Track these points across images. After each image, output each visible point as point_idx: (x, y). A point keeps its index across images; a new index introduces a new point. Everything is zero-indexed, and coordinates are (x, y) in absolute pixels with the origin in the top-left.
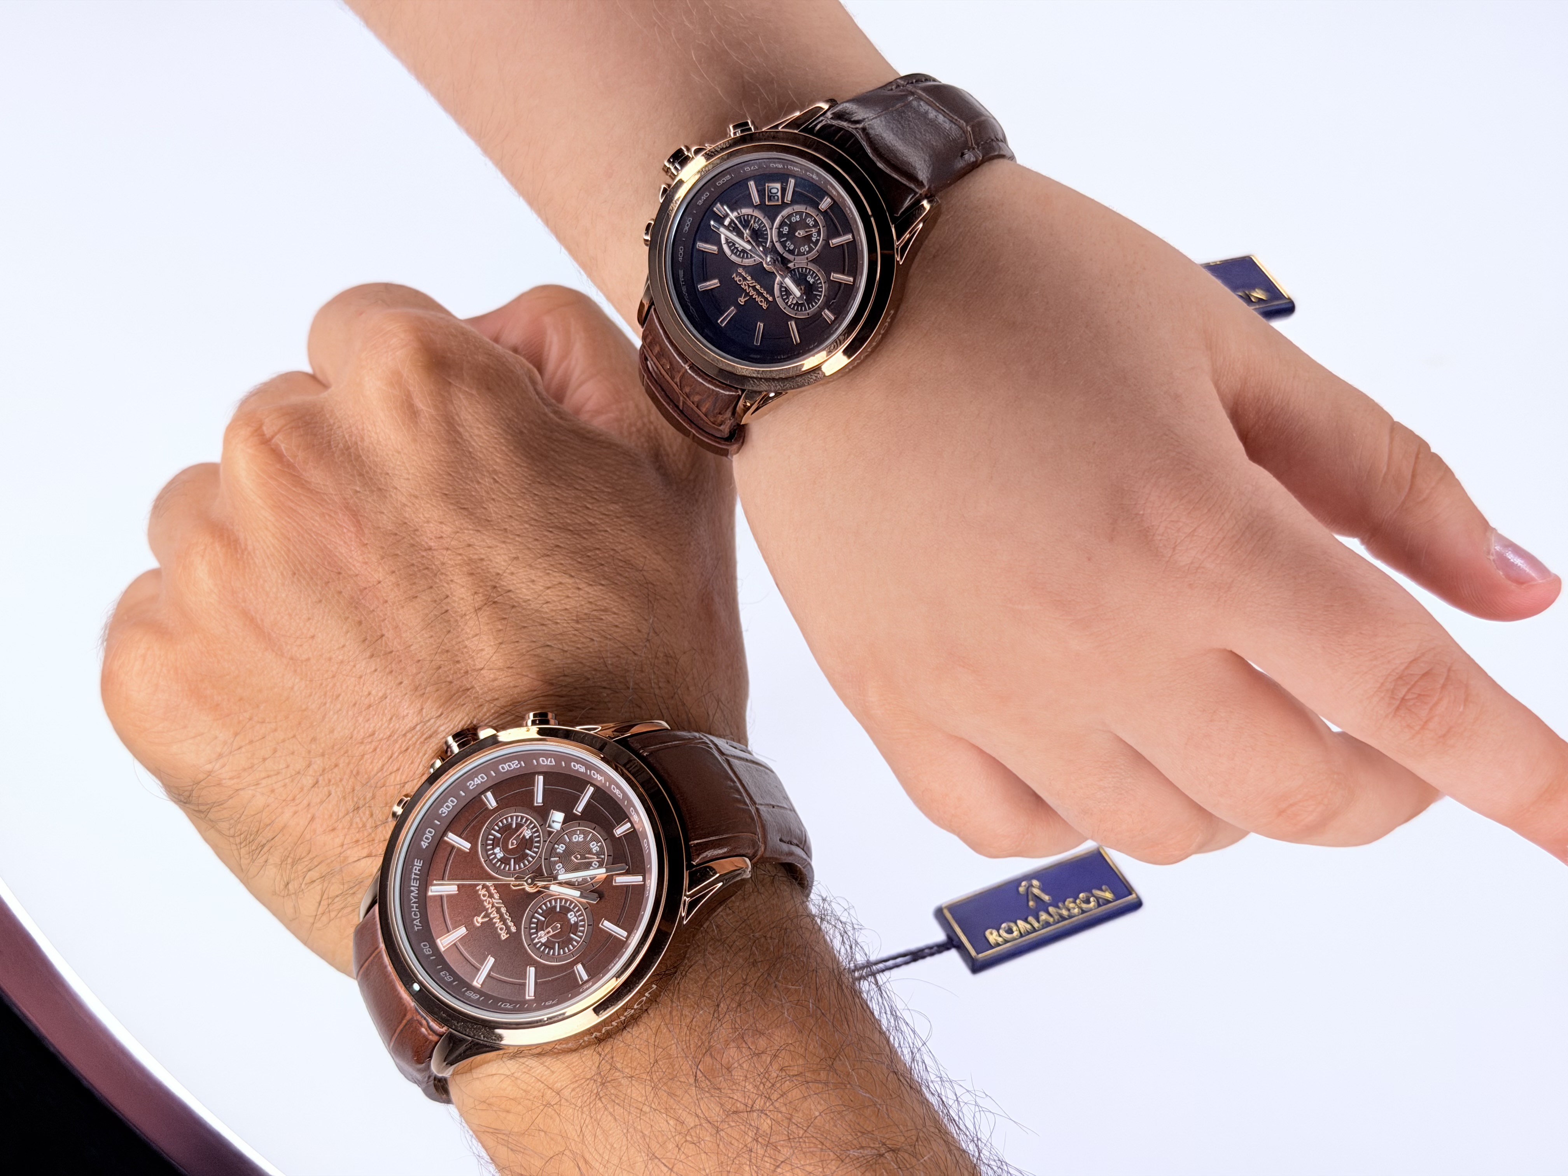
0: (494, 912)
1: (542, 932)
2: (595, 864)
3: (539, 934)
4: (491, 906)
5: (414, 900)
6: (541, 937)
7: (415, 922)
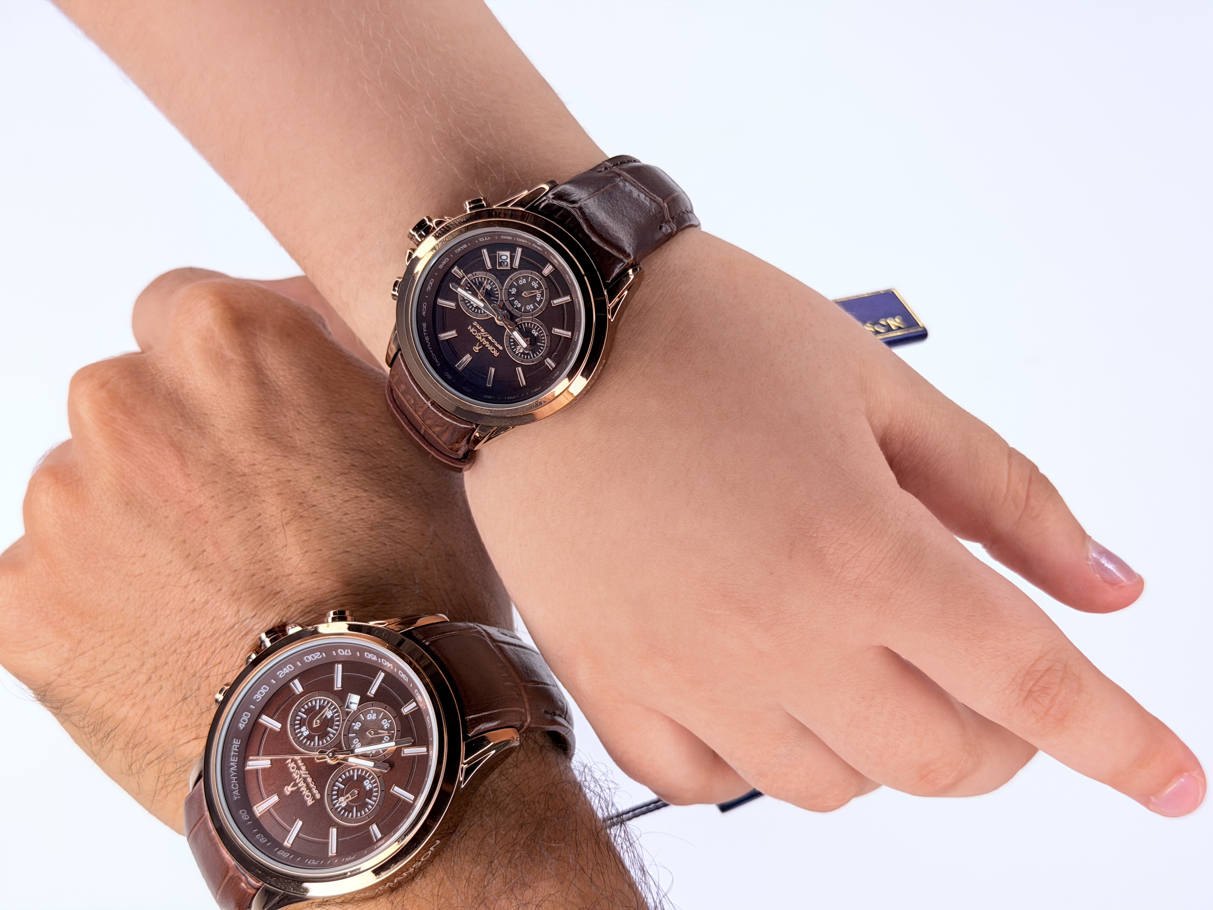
0: (302, 782)
1: (342, 798)
2: (387, 739)
3: (340, 799)
4: (298, 776)
5: (234, 774)
6: (341, 803)
7: (234, 793)
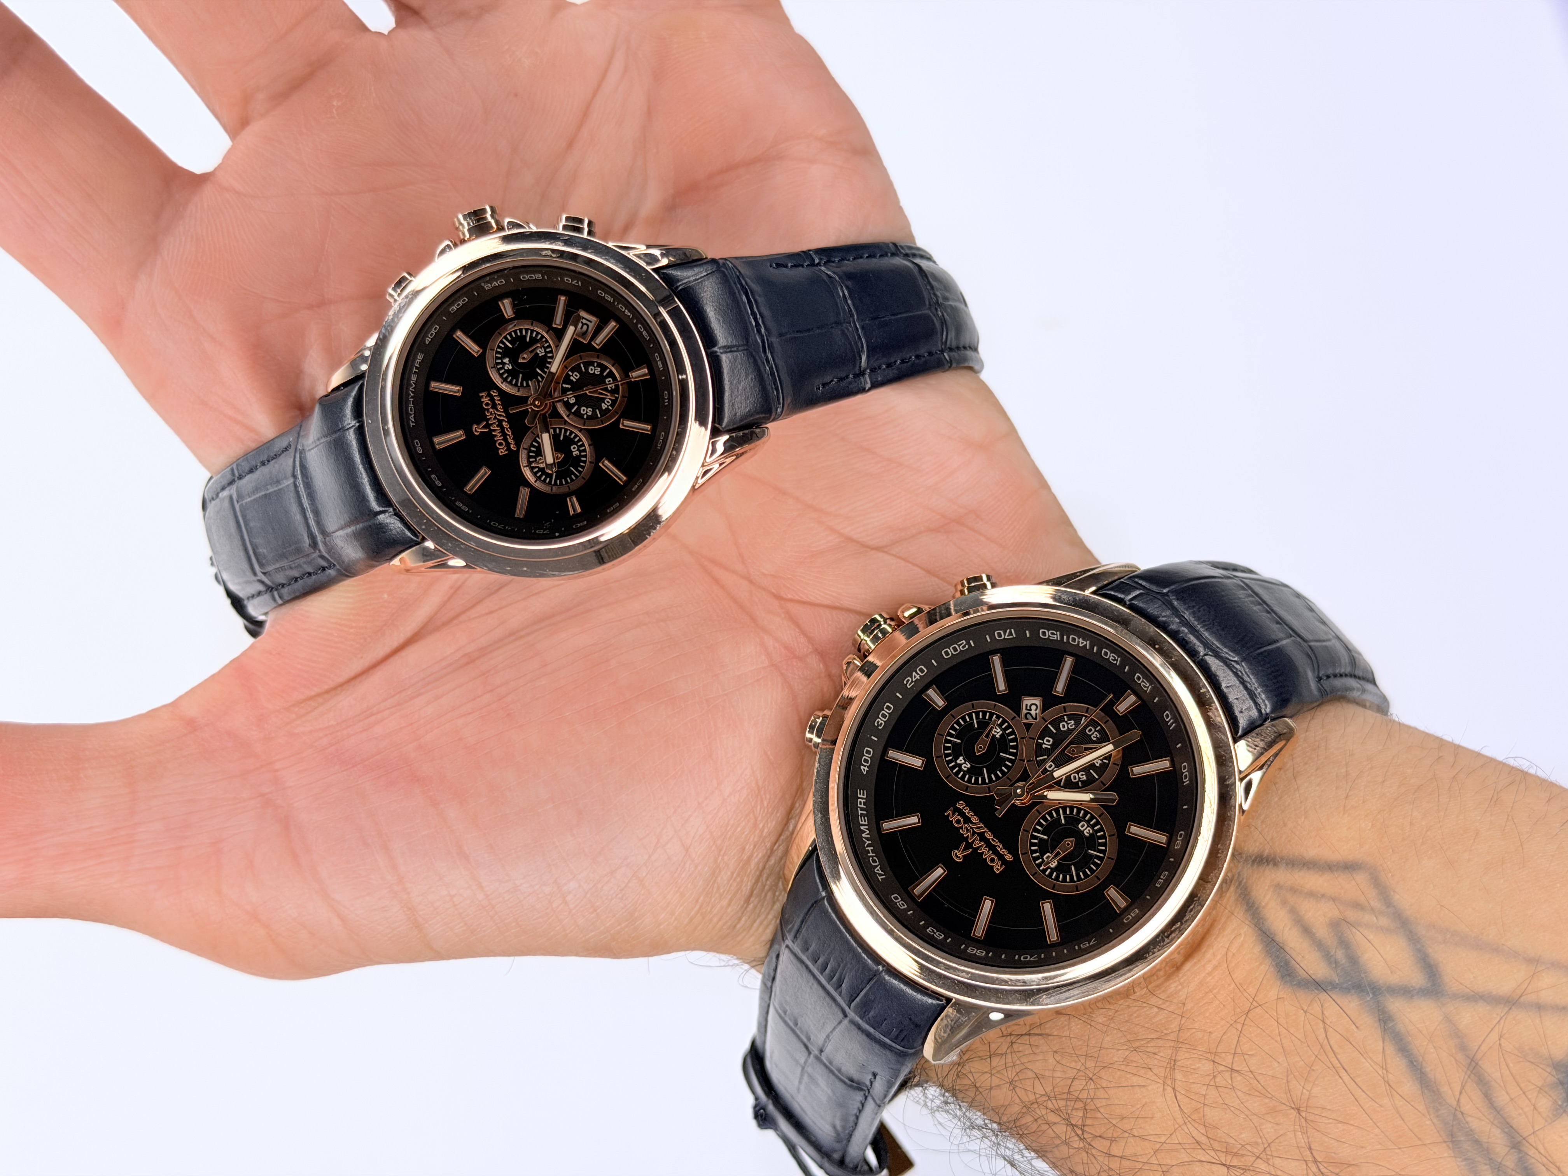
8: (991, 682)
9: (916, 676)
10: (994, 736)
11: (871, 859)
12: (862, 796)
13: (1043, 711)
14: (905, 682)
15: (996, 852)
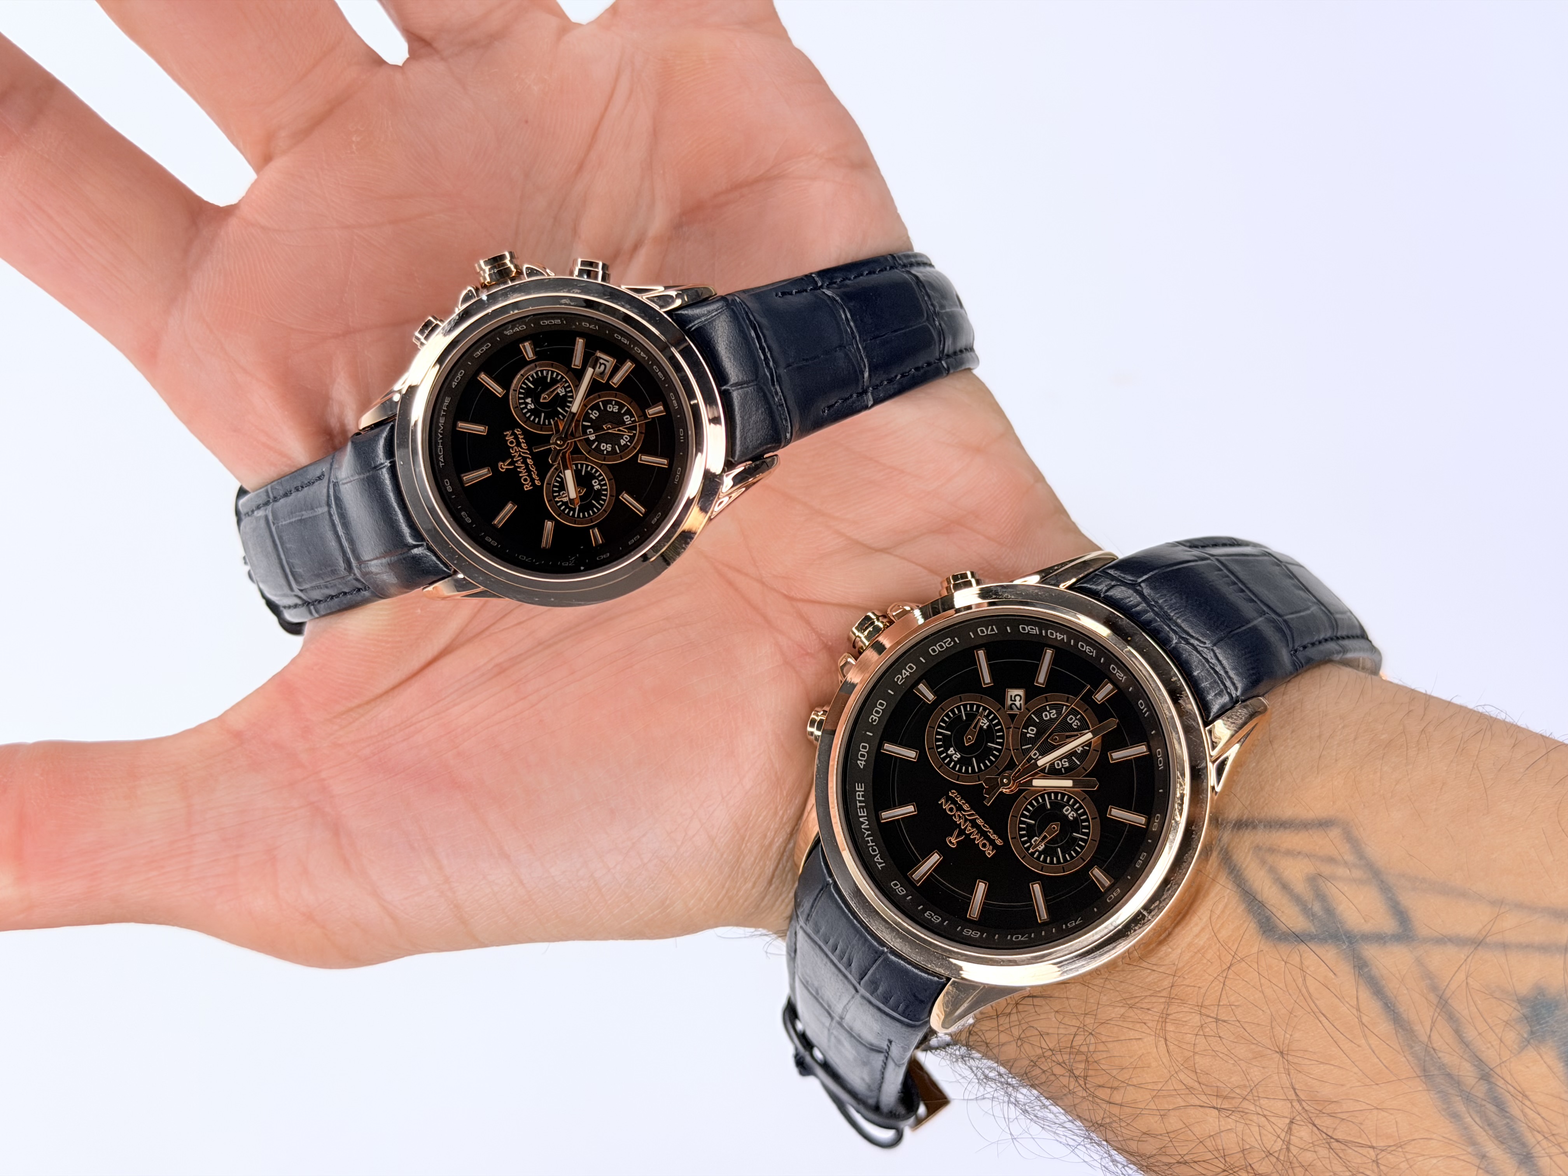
8: (976, 675)
9: (906, 673)
10: (981, 727)
11: (870, 848)
12: (860, 789)
13: (1026, 703)
14: (896, 680)
15: (987, 838)
